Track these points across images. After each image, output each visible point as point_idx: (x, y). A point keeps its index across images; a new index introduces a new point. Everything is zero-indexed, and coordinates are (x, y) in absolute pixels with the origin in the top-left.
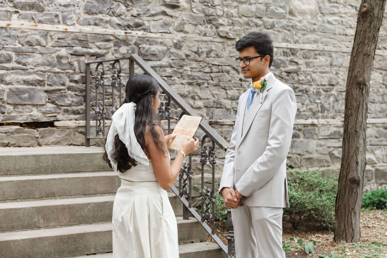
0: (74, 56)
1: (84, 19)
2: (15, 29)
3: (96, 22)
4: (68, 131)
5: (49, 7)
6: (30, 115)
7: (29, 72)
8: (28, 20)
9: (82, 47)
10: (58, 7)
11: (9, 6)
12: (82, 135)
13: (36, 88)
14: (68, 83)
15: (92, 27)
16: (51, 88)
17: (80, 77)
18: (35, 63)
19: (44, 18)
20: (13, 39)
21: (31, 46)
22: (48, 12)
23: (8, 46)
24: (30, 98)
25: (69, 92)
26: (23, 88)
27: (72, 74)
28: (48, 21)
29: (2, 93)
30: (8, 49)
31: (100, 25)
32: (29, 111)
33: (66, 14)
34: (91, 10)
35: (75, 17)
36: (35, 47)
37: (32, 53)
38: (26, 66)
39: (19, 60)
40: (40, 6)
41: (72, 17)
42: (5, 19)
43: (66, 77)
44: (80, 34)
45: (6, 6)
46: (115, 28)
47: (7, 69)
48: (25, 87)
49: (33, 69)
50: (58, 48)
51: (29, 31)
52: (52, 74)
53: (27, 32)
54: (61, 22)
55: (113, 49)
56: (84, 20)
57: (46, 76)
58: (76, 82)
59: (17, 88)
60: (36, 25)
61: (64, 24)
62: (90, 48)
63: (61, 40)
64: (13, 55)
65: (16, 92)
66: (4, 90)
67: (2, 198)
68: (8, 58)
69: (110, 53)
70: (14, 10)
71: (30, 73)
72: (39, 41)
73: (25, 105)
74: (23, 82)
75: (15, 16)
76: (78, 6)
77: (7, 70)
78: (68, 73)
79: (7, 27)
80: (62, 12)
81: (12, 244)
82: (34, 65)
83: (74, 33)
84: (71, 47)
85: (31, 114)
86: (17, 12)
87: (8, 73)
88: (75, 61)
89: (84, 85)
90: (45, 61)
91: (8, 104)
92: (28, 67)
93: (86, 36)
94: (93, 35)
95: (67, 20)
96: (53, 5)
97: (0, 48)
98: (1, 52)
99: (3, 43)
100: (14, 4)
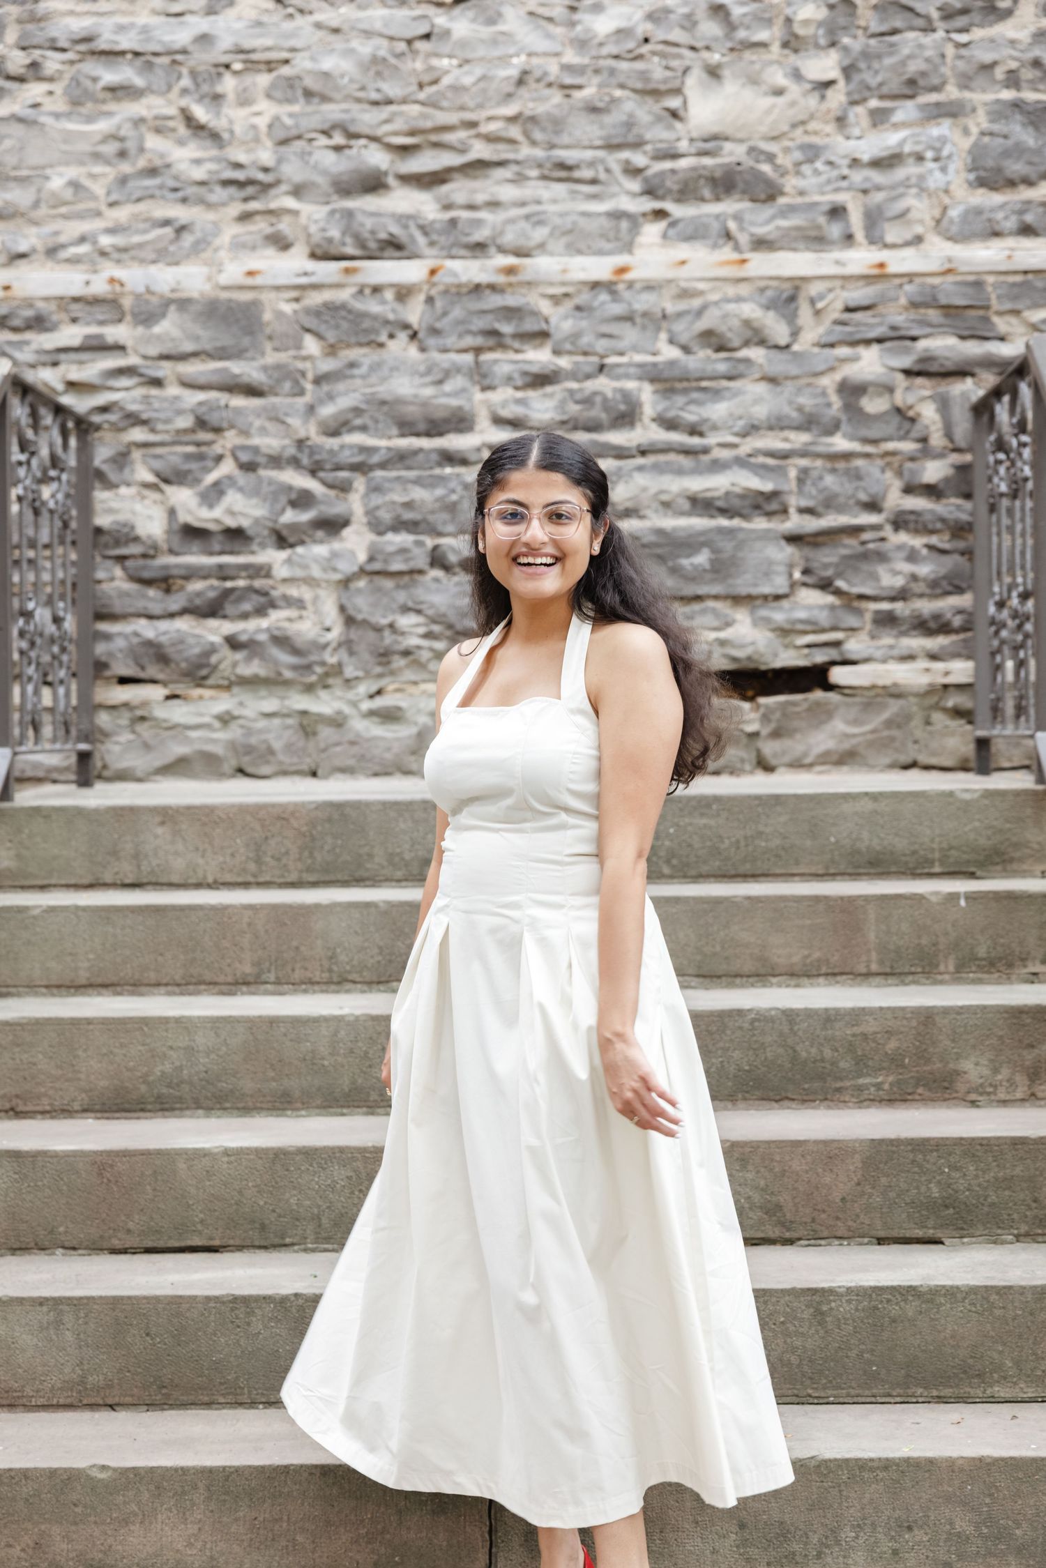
0: (920, 381)
1: (967, 211)
2: (650, 287)
3: (1029, 218)
4: (894, 707)
5: (804, 177)
6: (722, 643)
7: (715, 461)
8: (710, 242)
9: (962, 338)
10: (846, 171)
11: (627, 192)
12: (962, 722)
13: (745, 525)
14: (896, 500)
15: (1011, 242)
16: (811, 524)
17: (950, 472)
18: (741, 423)
19: (778, 228)
20: (644, 328)
21: (720, 349)
22: (799, 200)
23: (624, 359)
24: (720, 568)
25: (903, 538)
26: (683, 529)
27: (912, 459)
28: (796, 239)
30: (621, 371)
32: (716, 623)
33: (878, 197)
34: (999, 170)
35: (921, 209)
36: (740, 354)
37: (730, 378)
38: (701, 434)
39: (671, 414)
40: (759, 175)
41: (908, 210)
42: (608, 246)
43: (889, 475)
44: (950, 278)
45: (613, 195)
47: (622, 453)
48: (699, 523)
49: (734, 446)
50: (843, 351)
51: (713, 290)
52: (819, 463)
53: (701, 293)
54: (860, 235)
56: (971, 216)
57: (793, 473)
58: (932, 491)
59: (660, 532)
60: (744, 261)
61: (872, 243)
62: (1002, 339)
63: (858, 316)
64: (647, 396)
65: (657, 545)
67: (325, 975)
68: (622, 407)
70: (650, 205)
71: (717, 466)
72: (755, 324)
73: (698, 598)
74: (686, 505)
75: (652, 230)
76: (936, 160)
77: (620, 457)
78: (893, 454)
79: (614, 278)
80: (865, 192)
81: (182, 1166)
82: (736, 429)
83: (918, 280)
84: (908, 343)
85: (722, 635)
86: (660, 214)
87: (620, 469)
88: (923, 399)
89: (968, 505)
90: (786, 409)
92: (711, 440)
93: (978, 285)
94: (1012, 279)
95: (887, 226)
96: (819, 165)
97: (588, 369)
98: (591, 385)
99: (601, 345)
100: (646, 180)
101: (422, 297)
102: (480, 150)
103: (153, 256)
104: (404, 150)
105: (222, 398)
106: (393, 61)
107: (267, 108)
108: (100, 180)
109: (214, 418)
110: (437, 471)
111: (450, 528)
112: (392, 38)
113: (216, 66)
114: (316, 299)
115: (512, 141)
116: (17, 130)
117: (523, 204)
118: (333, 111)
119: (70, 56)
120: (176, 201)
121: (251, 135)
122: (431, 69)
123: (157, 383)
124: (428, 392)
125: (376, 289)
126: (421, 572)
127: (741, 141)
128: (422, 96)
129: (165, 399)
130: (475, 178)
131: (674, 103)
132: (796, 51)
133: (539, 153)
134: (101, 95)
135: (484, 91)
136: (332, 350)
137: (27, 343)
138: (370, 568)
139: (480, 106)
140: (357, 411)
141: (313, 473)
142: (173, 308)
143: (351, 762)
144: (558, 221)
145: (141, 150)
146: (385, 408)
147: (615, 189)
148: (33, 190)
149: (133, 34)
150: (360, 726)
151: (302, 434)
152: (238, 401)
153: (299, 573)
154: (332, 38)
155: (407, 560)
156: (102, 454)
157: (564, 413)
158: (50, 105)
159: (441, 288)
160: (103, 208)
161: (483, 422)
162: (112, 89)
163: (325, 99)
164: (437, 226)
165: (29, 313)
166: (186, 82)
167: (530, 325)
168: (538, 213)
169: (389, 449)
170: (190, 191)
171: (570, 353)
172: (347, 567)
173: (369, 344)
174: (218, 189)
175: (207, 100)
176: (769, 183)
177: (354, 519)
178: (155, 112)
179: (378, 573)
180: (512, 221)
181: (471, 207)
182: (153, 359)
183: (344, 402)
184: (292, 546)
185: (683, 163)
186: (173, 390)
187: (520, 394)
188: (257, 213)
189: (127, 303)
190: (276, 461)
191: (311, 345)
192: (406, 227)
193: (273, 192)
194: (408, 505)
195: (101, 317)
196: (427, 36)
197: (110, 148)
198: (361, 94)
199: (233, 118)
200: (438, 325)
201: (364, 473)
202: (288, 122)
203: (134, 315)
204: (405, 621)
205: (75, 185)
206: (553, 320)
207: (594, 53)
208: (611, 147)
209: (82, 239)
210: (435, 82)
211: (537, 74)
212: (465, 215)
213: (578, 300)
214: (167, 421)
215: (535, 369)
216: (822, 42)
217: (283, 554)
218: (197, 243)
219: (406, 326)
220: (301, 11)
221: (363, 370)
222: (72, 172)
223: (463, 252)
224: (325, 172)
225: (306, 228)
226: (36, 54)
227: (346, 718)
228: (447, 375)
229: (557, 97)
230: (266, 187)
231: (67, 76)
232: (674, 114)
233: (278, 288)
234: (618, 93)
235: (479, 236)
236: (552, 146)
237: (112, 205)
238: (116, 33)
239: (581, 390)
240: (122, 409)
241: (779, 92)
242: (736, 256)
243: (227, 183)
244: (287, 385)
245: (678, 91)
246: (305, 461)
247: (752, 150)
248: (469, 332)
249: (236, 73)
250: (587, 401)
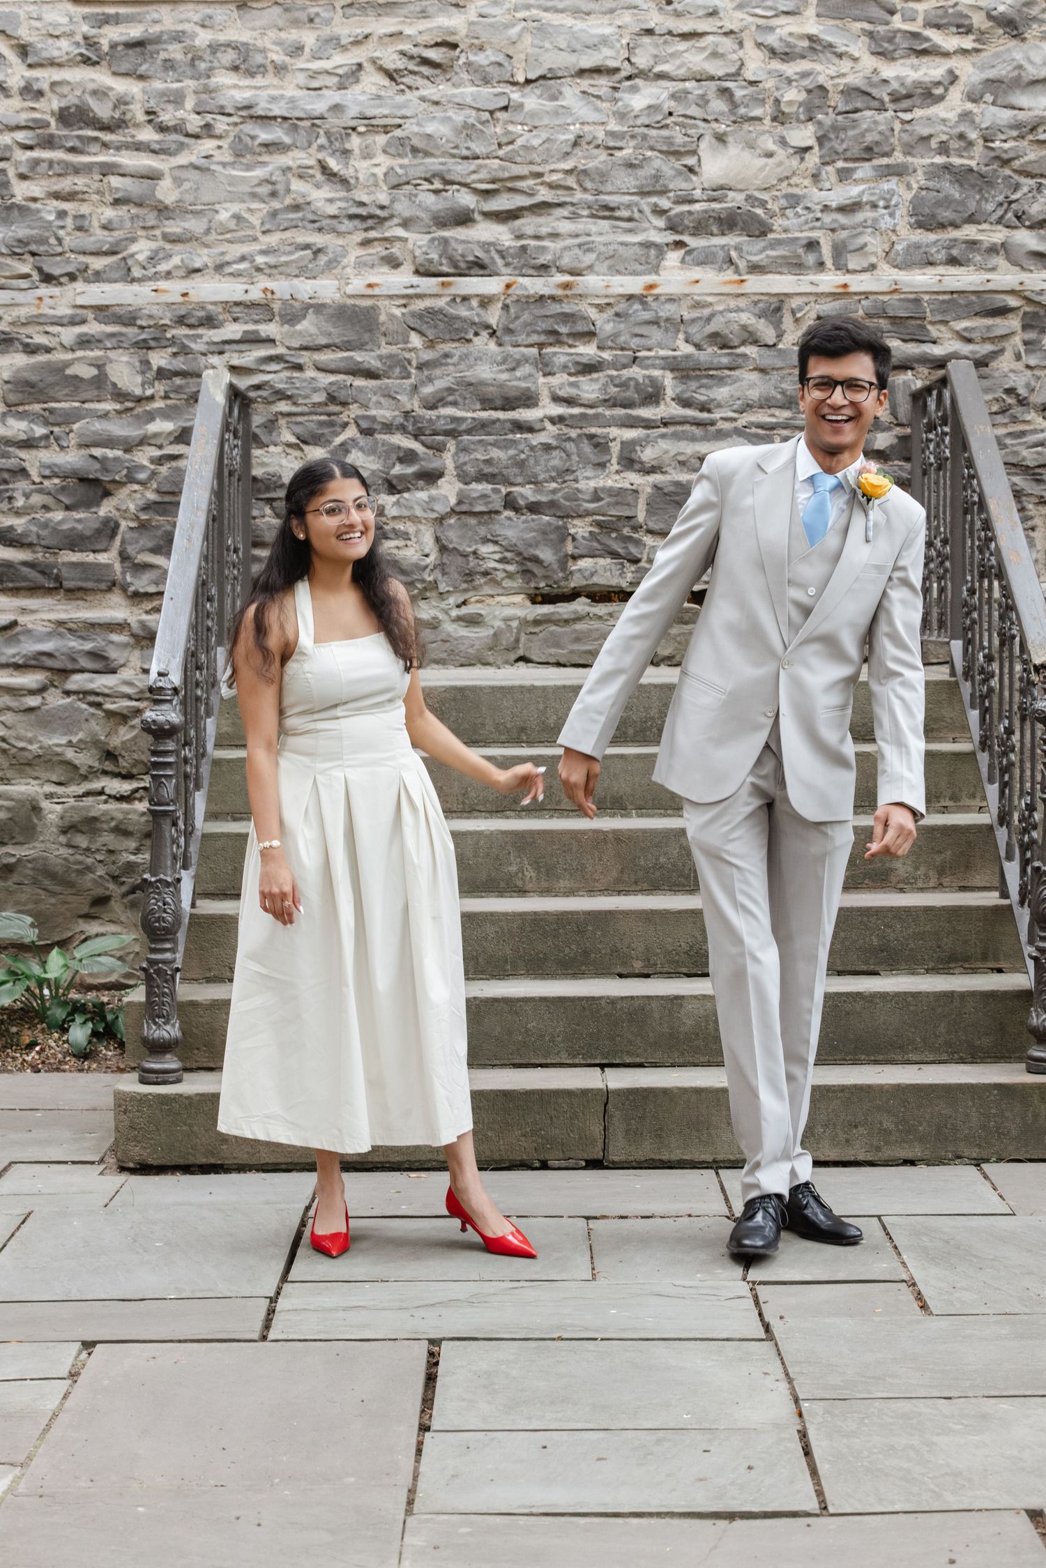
1: (909, 246)
2: (671, 300)
3: (955, 252)
5: (788, 219)
7: (719, 431)
8: (717, 266)
9: (904, 341)
10: (819, 215)
11: (655, 228)
15: (941, 270)
17: (894, 441)
18: (739, 402)
19: (768, 257)
20: (667, 330)
21: (724, 346)
22: (784, 236)
23: (652, 354)
28: (781, 265)
29: (630, 499)
30: (649, 362)
31: (969, 260)
33: (844, 234)
34: (933, 216)
35: (876, 244)
36: (739, 351)
37: (730, 369)
38: (709, 411)
39: (686, 395)
40: (754, 217)
41: (866, 245)
42: (639, 268)
44: (896, 296)
45: (645, 230)
46: (1023, 268)
47: (648, 424)
49: (735, 420)
51: (719, 301)
53: (710, 305)
54: (829, 263)
55: (1017, 340)
56: (912, 250)
58: (880, 454)
59: (677, 484)
60: (742, 281)
61: (838, 269)
62: (934, 342)
64: (669, 382)
65: (674, 494)
66: (636, 491)
68: (650, 390)
69: (1009, 354)
70: (671, 237)
71: (721, 435)
72: (750, 329)
75: (673, 257)
76: (886, 207)
77: (647, 427)
79: (645, 293)
80: (833, 230)
82: (735, 407)
83: (871, 297)
86: (679, 244)
87: (648, 436)
89: (908, 466)
90: (773, 393)
91: (650, 532)
92: (717, 415)
93: (917, 301)
94: (941, 297)
95: (849, 256)
96: (799, 209)
97: (625, 361)
98: (626, 373)
99: (634, 343)
100: (669, 219)
101: (500, 305)
102: (544, 195)
103: (297, 272)
104: (487, 193)
105: (349, 379)
106: (480, 126)
107: (383, 163)
108: (257, 213)
109: (342, 395)
110: (510, 436)
111: (520, 480)
112: (479, 110)
113: (345, 128)
114: (420, 305)
115: (569, 188)
116: (194, 175)
117: (577, 236)
118: (433, 164)
119: (235, 119)
120: (314, 230)
121: (371, 181)
122: (508, 133)
123: (299, 367)
124: (504, 376)
125: (465, 299)
126: (497, 512)
127: (741, 191)
128: (501, 153)
129: (305, 380)
130: (540, 215)
131: (691, 161)
132: (783, 124)
133: (589, 197)
134: (258, 150)
135: (548, 150)
136: (431, 344)
137: (200, 336)
138: (458, 509)
139: (545, 162)
140: (450, 390)
141: (416, 437)
142: (311, 311)
143: (444, 655)
144: (603, 249)
145: (288, 191)
146: (472, 388)
147: (646, 225)
148: (205, 220)
149: (282, 103)
150: (450, 628)
151: (408, 408)
152: (360, 382)
153: (406, 513)
154: (433, 108)
155: (486, 504)
156: (257, 420)
157: (606, 393)
158: (219, 156)
159: (515, 298)
160: (259, 234)
161: (545, 399)
162: (266, 145)
163: (427, 154)
164: (511, 251)
165: (202, 314)
166: (322, 140)
167: (581, 327)
168: (588, 243)
169: (473, 419)
170: (325, 222)
171: (611, 348)
172: (442, 508)
173: (459, 340)
174: (346, 221)
175: (338, 154)
176: (761, 223)
177: (446, 472)
178: (299, 162)
179: (465, 513)
180: (568, 248)
181: (537, 237)
182: (296, 349)
183: (440, 384)
184: (399, 492)
185: (697, 207)
186: (310, 373)
187: (572, 379)
188: (376, 239)
189: (276, 306)
190: (388, 428)
191: (416, 340)
192: (488, 252)
193: (387, 224)
194: (488, 462)
195: (256, 317)
196: (505, 108)
197: (264, 190)
198: (455, 151)
199: (359, 168)
200: (511, 326)
201: (455, 437)
202: (400, 171)
203: (280, 316)
204: (485, 549)
205: (237, 217)
206: (598, 323)
207: (631, 123)
208: (643, 193)
209: (243, 258)
210: (511, 143)
211: (588, 138)
212: (533, 243)
213: (616, 309)
214: (306, 397)
215: (584, 360)
216: (802, 117)
217: (394, 498)
218: (330, 262)
219: (488, 327)
220: (410, 88)
221: (455, 359)
222: (236, 208)
223: (531, 272)
224: (427, 210)
225: (412, 252)
226: (209, 117)
227: (440, 622)
228: (519, 363)
229: (603, 156)
230: (382, 220)
231: (232, 134)
232: (691, 170)
233: (391, 297)
234: (649, 153)
235: (543, 260)
236: (599, 193)
237: (264, 232)
238: (269, 102)
239: (619, 376)
240: (272, 387)
241: (770, 155)
242: (736, 277)
243: (352, 217)
244: (398, 370)
245: (694, 152)
246: (410, 428)
247: (749, 197)
248: (535, 332)
249: (359, 133)
250: (624, 385)
